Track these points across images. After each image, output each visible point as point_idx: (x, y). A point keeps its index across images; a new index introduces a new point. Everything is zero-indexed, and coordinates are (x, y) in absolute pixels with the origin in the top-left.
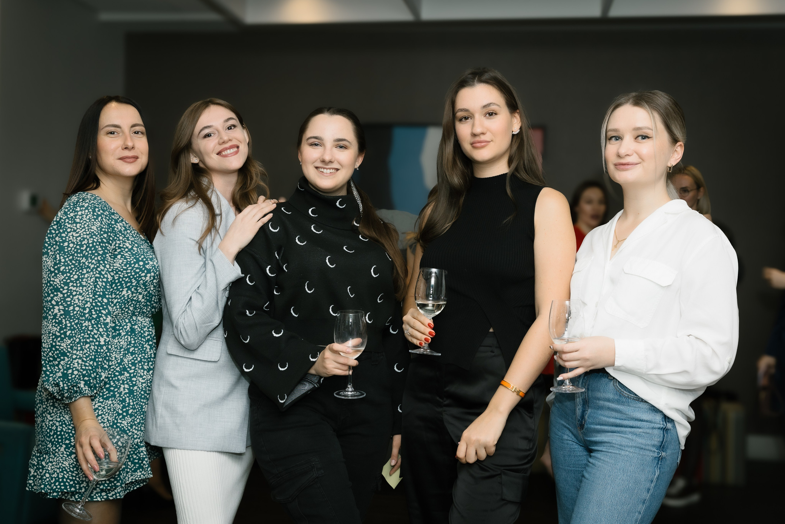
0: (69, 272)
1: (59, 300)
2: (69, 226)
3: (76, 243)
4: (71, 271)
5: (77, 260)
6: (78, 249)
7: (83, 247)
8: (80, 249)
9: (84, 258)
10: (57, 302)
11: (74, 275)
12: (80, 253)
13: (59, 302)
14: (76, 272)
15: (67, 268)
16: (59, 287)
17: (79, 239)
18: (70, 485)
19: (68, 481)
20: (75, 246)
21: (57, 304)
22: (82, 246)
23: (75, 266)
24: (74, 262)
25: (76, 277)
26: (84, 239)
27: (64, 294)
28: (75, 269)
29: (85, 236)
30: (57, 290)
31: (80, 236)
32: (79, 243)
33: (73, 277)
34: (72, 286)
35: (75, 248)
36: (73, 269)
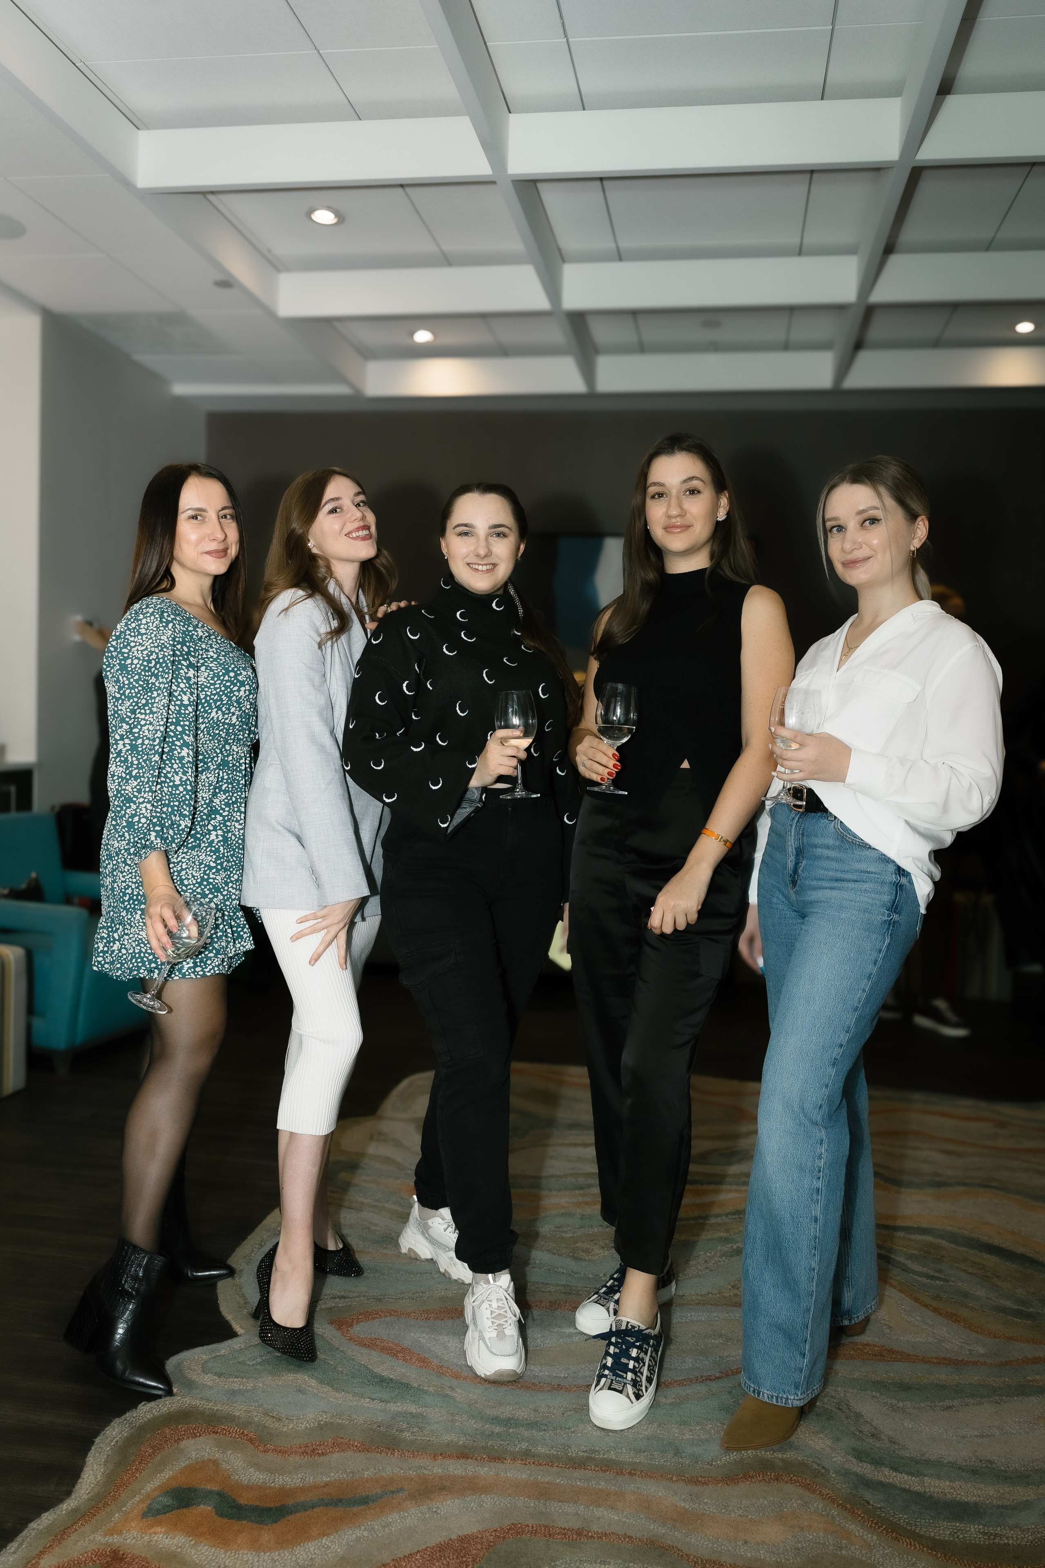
0: (136, 697)
2: (132, 639)
3: (141, 658)
4: (139, 695)
5: (145, 680)
6: (145, 666)
7: (151, 663)
8: (148, 666)
9: (153, 677)
12: (148, 671)
15: (133, 691)
16: (125, 716)
17: (145, 652)
18: (148, 960)
19: (147, 955)
20: (141, 662)
22: (149, 661)
23: (144, 688)
24: (141, 683)
25: (144, 701)
26: (152, 652)
29: (153, 649)
31: (146, 649)
32: (146, 658)
35: (142, 665)
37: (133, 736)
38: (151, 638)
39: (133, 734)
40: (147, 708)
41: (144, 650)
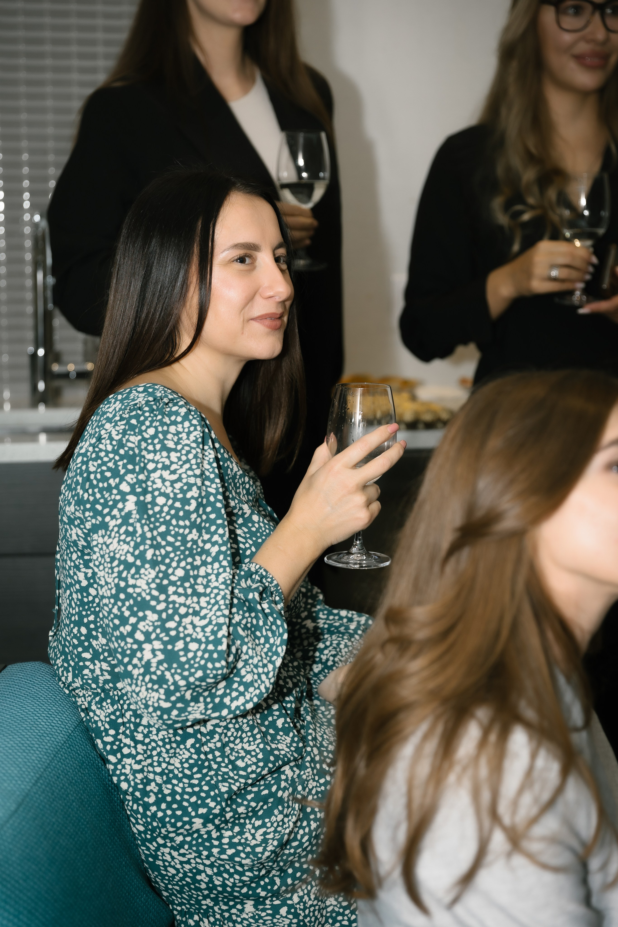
1: (151, 629)
2: (150, 456)
4: (167, 561)
5: (177, 534)
6: (178, 510)
7: (189, 504)
9: (194, 531)
10: (147, 634)
11: (175, 569)
12: (183, 519)
13: (151, 633)
14: (179, 562)
15: (157, 553)
16: (148, 598)
17: (178, 485)
20: (170, 502)
21: (148, 640)
22: (186, 502)
23: (176, 549)
24: (170, 539)
25: (180, 573)
26: (190, 486)
27: (160, 613)
28: (176, 555)
29: (192, 480)
30: (144, 605)
31: (180, 479)
32: (180, 496)
33: (173, 574)
34: (175, 593)
36: (172, 555)
37: (168, 635)
38: (188, 461)
39: (167, 631)
40: (187, 585)
41: (176, 481)
